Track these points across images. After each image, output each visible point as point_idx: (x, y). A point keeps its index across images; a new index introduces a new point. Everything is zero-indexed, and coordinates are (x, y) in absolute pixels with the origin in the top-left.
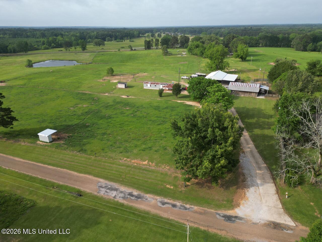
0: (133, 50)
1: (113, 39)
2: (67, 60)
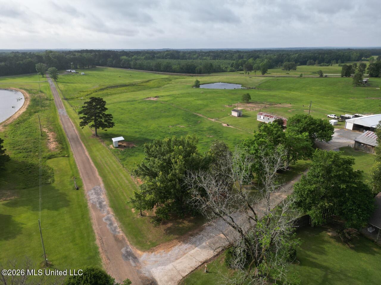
0: (323, 76)
1: (317, 62)
2: (235, 84)
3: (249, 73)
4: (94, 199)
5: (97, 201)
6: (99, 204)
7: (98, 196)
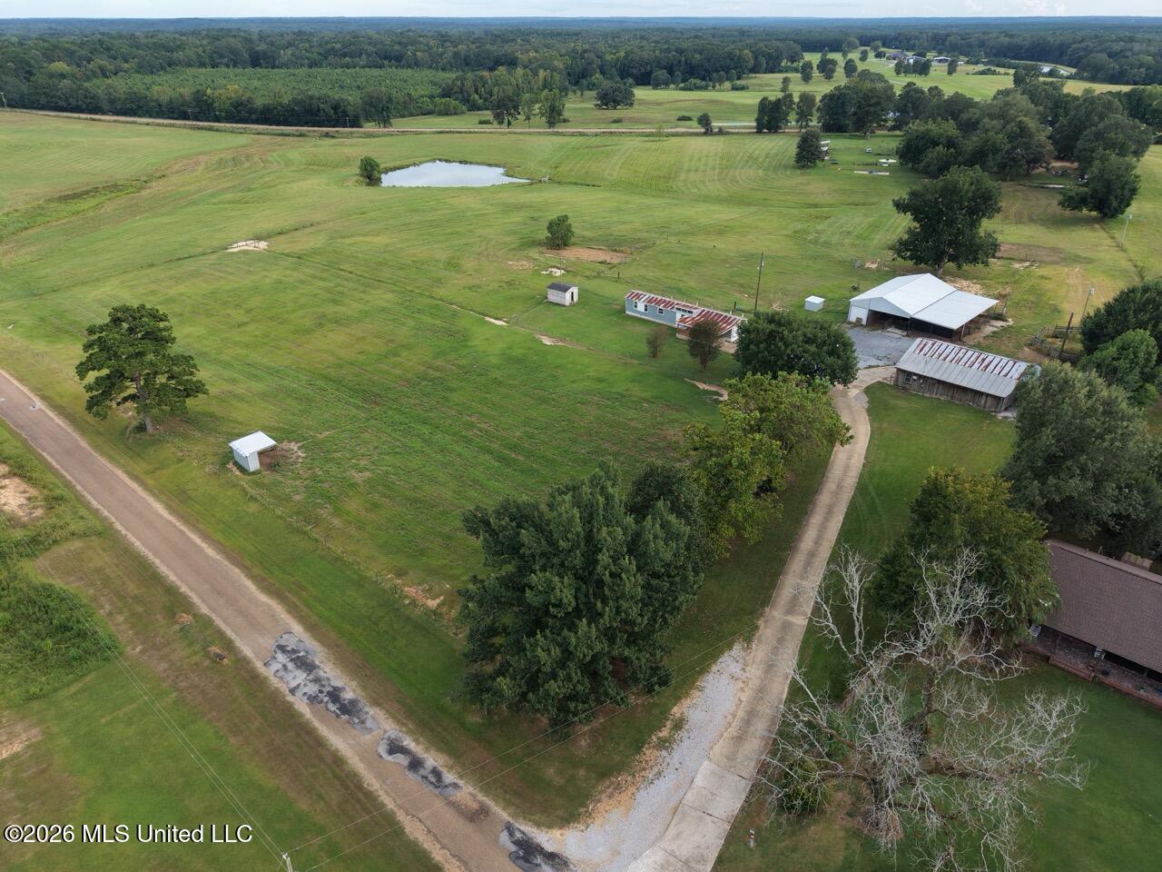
3: (509, 124)
4: (305, 685)
5: (321, 692)
6: (334, 702)
7: (310, 671)
